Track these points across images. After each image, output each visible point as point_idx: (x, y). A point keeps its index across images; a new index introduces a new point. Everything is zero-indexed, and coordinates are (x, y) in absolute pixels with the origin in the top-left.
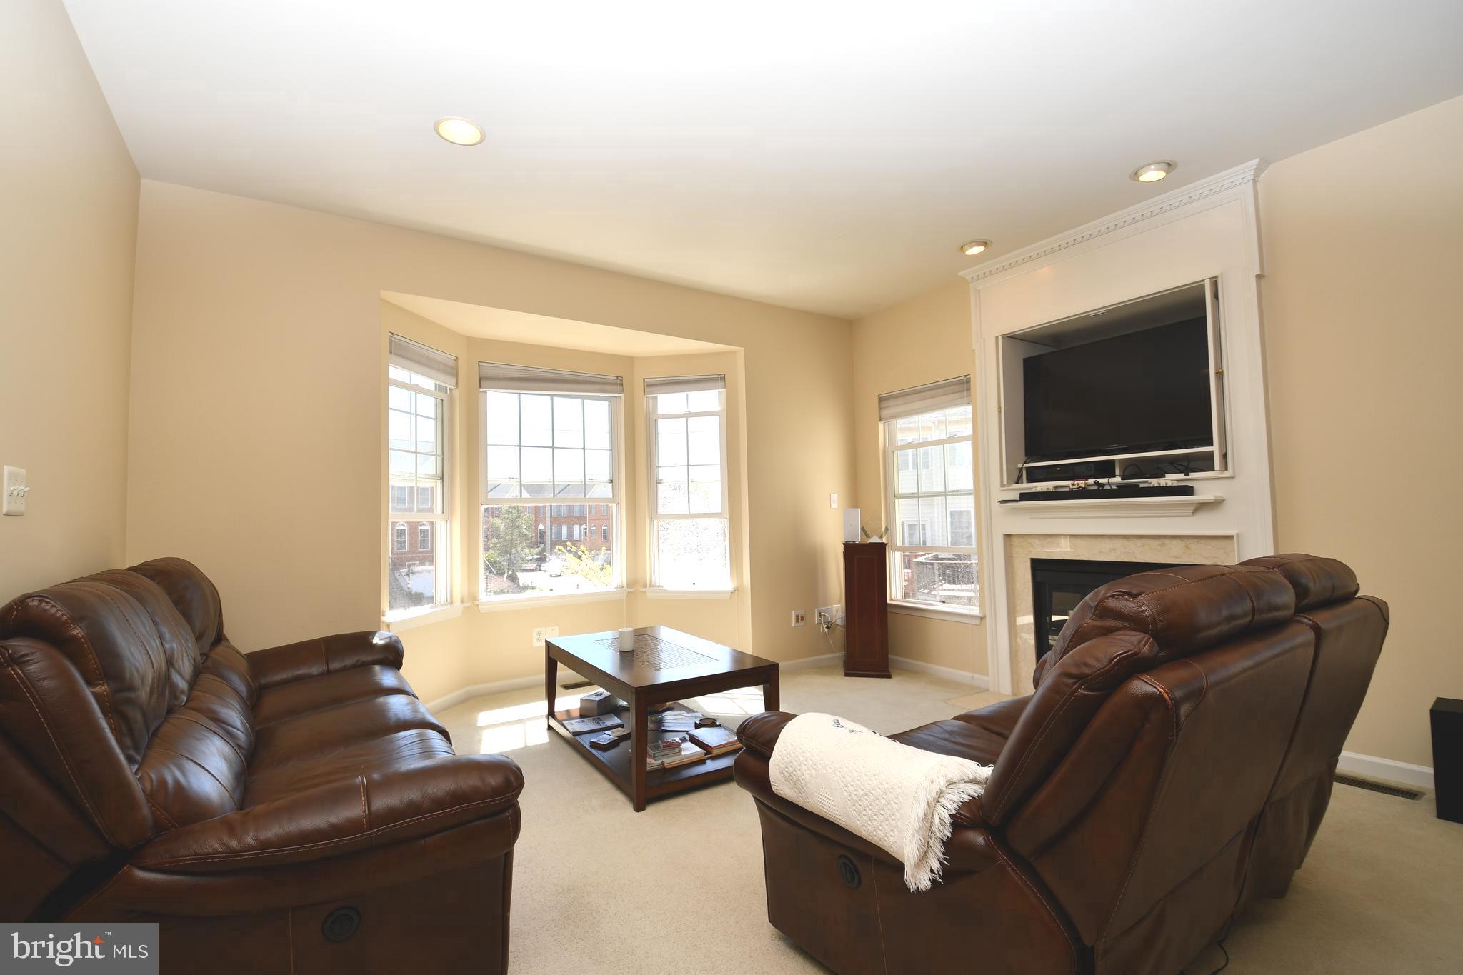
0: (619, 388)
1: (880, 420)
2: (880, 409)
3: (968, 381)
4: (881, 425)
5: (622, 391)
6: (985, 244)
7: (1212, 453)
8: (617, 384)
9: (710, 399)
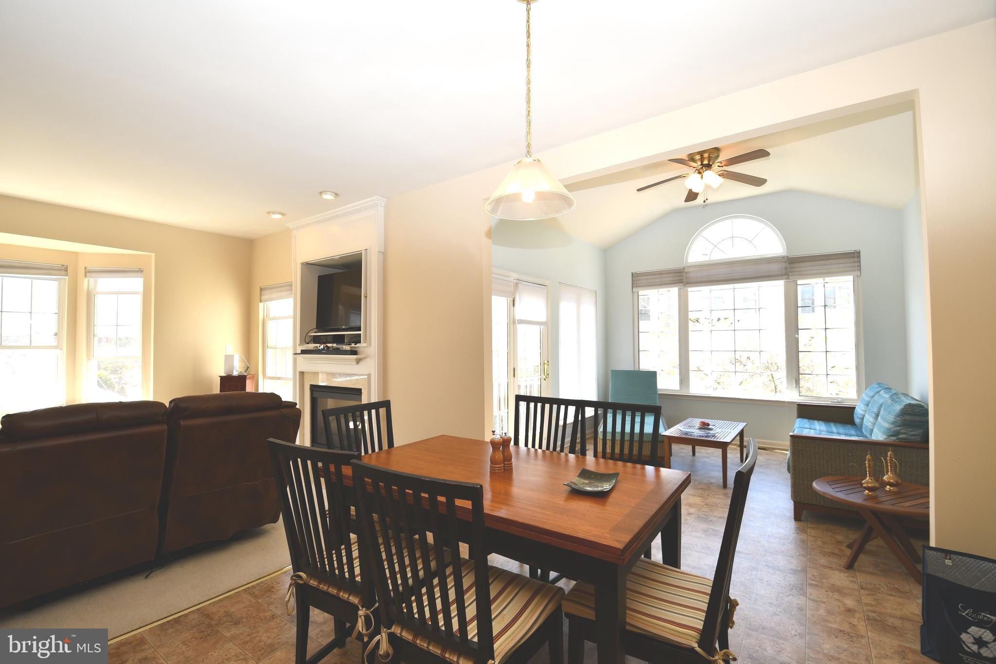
0: (63, 272)
1: (261, 301)
2: (261, 295)
3: (291, 285)
4: (261, 305)
5: (67, 275)
6: (282, 214)
7: (360, 334)
8: (64, 270)
9: (136, 283)
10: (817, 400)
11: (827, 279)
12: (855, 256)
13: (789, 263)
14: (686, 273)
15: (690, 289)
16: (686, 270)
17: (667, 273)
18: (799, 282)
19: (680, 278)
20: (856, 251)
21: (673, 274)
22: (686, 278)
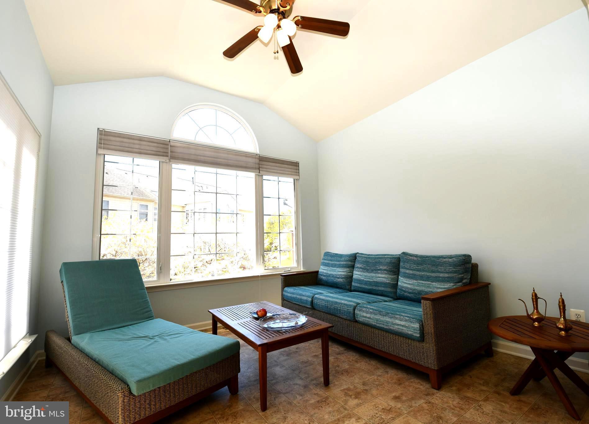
10: (274, 271)
11: (281, 179)
12: (296, 165)
13: (260, 161)
14: (171, 146)
15: (174, 166)
16: (172, 144)
17: (149, 142)
18: (265, 177)
19: (165, 150)
20: (297, 162)
21: (155, 144)
22: (171, 152)
